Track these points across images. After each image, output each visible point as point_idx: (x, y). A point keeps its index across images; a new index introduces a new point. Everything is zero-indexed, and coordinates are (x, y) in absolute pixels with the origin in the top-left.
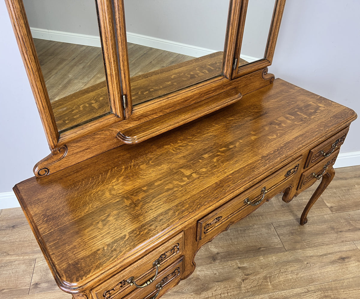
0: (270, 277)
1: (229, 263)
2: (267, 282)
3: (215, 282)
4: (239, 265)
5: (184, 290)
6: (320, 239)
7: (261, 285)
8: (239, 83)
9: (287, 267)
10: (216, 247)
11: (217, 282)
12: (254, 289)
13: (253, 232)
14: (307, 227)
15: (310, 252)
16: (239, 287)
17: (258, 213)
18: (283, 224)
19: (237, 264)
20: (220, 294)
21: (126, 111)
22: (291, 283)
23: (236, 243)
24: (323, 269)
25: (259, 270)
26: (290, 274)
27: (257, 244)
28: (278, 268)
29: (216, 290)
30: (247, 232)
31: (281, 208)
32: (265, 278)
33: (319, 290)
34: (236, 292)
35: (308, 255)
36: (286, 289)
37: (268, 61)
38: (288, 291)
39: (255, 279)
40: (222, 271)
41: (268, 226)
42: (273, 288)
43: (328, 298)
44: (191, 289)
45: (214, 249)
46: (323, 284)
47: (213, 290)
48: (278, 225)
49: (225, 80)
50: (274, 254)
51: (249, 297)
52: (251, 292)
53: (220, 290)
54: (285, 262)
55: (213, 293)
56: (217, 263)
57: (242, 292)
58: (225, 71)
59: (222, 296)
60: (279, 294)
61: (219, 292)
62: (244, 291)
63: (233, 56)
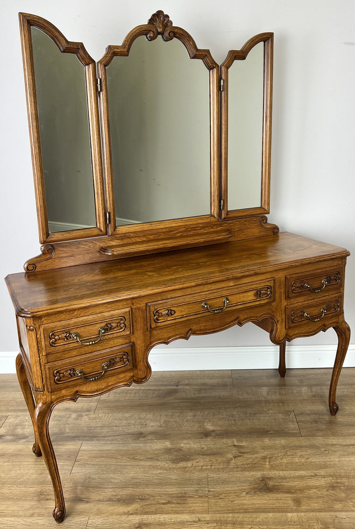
0: (270, 458)
1: (224, 440)
2: (266, 462)
3: (200, 455)
4: (236, 444)
5: (159, 458)
7: (256, 463)
8: (231, 226)
9: (297, 451)
10: (212, 425)
11: (202, 455)
12: (246, 466)
13: (265, 416)
14: (339, 418)
15: (334, 440)
16: (228, 462)
17: (278, 400)
18: (308, 412)
19: (234, 442)
20: (202, 466)
22: (295, 466)
23: (239, 424)
24: (344, 457)
25: (260, 450)
26: (298, 457)
27: (266, 427)
28: (285, 451)
29: (198, 462)
30: (258, 415)
31: (312, 398)
32: (264, 458)
33: (330, 476)
34: (221, 467)
35: (330, 443)
36: (287, 471)
37: (264, 209)
38: (288, 472)
39: (251, 458)
40: (212, 446)
41: (287, 413)
42: (270, 468)
43: (340, 485)
44: (168, 458)
45: (209, 427)
46: (338, 471)
47: (195, 462)
48: (300, 413)
49: (213, 219)
50: (284, 438)
51: (237, 473)
52: (242, 468)
53: (203, 462)
54: (296, 446)
55: (193, 465)
56: (209, 439)
57: (230, 467)
58: (213, 211)
59: (204, 467)
60: (276, 474)
61: (202, 464)
62: (232, 467)
63: (218, 197)
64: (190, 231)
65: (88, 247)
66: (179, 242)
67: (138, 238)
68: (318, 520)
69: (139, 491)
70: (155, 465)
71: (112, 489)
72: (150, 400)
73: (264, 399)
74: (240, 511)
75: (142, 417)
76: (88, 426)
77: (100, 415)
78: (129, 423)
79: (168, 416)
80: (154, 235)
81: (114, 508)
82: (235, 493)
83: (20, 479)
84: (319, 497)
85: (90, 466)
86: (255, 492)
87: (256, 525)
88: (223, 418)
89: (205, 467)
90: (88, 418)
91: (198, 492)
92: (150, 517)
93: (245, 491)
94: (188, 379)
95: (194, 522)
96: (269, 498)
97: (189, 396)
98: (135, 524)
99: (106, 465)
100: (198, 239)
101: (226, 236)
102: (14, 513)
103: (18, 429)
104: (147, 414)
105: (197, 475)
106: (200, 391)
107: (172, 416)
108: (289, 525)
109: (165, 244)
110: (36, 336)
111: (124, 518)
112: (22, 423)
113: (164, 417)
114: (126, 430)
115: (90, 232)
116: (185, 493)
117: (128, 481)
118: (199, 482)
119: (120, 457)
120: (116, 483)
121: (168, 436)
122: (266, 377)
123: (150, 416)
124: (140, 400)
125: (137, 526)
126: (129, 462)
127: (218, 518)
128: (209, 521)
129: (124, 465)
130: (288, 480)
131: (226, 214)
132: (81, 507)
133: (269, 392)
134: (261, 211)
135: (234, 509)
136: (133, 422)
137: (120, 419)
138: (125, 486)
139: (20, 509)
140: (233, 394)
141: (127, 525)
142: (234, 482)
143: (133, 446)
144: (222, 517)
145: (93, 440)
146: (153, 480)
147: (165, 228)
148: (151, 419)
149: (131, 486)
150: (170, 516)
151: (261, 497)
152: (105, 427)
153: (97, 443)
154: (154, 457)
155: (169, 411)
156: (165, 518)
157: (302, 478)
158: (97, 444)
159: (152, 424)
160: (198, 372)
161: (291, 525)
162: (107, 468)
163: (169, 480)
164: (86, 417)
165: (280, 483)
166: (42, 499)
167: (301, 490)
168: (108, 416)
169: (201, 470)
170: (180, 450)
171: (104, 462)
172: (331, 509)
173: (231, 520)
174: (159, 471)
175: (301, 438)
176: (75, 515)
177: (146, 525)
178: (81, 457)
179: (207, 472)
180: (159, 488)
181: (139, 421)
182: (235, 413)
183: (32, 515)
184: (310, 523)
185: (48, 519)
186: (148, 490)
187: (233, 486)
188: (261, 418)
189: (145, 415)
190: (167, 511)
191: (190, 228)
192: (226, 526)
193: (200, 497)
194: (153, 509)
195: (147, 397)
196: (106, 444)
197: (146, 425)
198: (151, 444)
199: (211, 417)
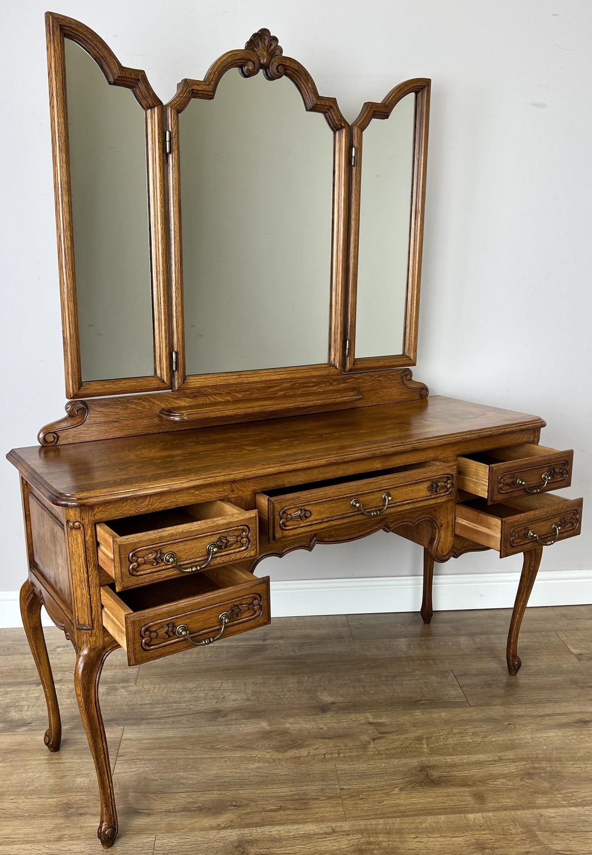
0: (428, 738)
1: (353, 716)
2: (422, 744)
3: (318, 738)
4: (371, 720)
5: (254, 746)
6: (544, 695)
7: (407, 747)
8: (360, 382)
9: (467, 727)
10: (330, 695)
11: (322, 738)
12: (393, 751)
13: (410, 680)
14: (523, 678)
15: (519, 710)
16: (365, 746)
17: (426, 656)
18: (474, 672)
19: (369, 718)
20: (324, 755)
21: (176, 377)
22: (467, 748)
23: (371, 692)
24: (539, 733)
25: (410, 728)
26: (471, 735)
27: (413, 695)
28: (448, 728)
29: (318, 748)
30: (398, 678)
31: (476, 652)
32: (419, 739)
33: (522, 759)
34: (355, 754)
35: (515, 713)
36: (456, 755)
37: (408, 357)
38: (459, 757)
39: (399, 739)
40: (335, 725)
41: (443, 674)
42: (430, 752)
43: (539, 771)
44: (269, 745)
45: (326, 698)
46: (534, 753)
47: (311, 748)
48: (463, 674)
49: (332, 370)
50: (444, 710)
51: (380, 761)
52: (387, 754)
53: (324, 749)
54: (464, 720)
55: (309, 753)
56: (328, 715)
57: (368, 753)
58: (332, 357)
59: (328, 756)
60: (442, 760)
61: (323, 751)
62: (372, 753)
63: (342, 335)
64: (298, 388)
65: (142, 407)
66: (284, 403)
67: (219, 396)
68: (514, 821)
69: (229, 794)
70: (249, 756)
71: (186, 794)
72: (224, 662)
73: (404, 656)
74: (394, 815)
75: (216, 688)
76: (129, 703)
77: (145, 687)
78: (196, 697)
79: (257, 684)
80: (244, 393)
81: (194, 821)
82: (382, 790)
83: (28, 786)
84: (510, 790)
85: (143, 762)
86: (413, 787)
87: (422, 833)
88: (345, 684)
89: (330, 756)
90: (127, 691)
91: (325, 791)
92: (255, 831)
93: (397, 787)
94: (280, 629)
95: (326, 833)
96: (436, 795)
97: (286, 655)
98: (232, 842)
99: (171, 759)
100: (313, 400)
101: (355, 397)
102: (28, 837)
103: (10, 712)
104: (222, 683)
105: (318, 767)
106: (301, 646)
107: (264, 684)
108: (472, 830)
109: (262, 406)
110: (83, 537)
111: (213, 834)
112: (16, 702)
113: (251, 686)
114: (192, 706)
115: (146, 383)
116: (305, 794)
117: (209, 781)
118: (324, 777)
119: (191, 746)
120: (191, 784)
121: (261, 714)
122: (402, 624)
123: (228, 685)
124: (209, 663)
125: (236, 845)
126: (208, 754)
127: (362, 827)
128: (348, 831)
129: (198, 758)
130: (461, 767)
131: (353, 363)
132: (139, 822)
133: (409, 645)
134: (404, 360)
135: (385, 812)
136: (202, 695)
137: (179, 692)
138: (206, 787)
139: (37, 831)
140: (354, 649)
141: (221, 845)
142: (377, 774)
143: (208, 729)
144: (368, 825)
145: (142, 724)
146: (251, 778)
147: (262, 382)
148: (231, 689)
149: (216, 788)
150: (286, 827)
151: (423, 793)
152: (159, 704)
153: (148, 727)
154: (245, 744)
155: (258, 677)
156: (280, 831)
157: (480, 763)
158: (148, 729)
159: (234, 697)
160: (295, 619)
161: (474, 830)
162: (172, 764)
163: (276, 777)
164: (123, 690)
165: (448, 772)
166: (72, 814)
167: (483, 781)
168: (160, 688)
169: (324, 760)
170: (285, 732)
171: (166, 755)
172: (531, 805)
173: (383, 829)
174: (257, 765)
175: (470, 709)
176: (133, 834)
177: (252, 842)
178: (126, 750)
179: (333, 763)
180: (262, 789)
181: (211, 693)
182: (363, 677)
183: (59, 839)
184: (504, 826)
185: (88, 842)
186: (245, 793)
187: (378, 780)
188: (404, 682)
189: (220, 684)
190: (280, 821)
191: (298, 383)
192: (376, 837)
193: (329, 798)
194: (257, 819)
195: (218, 658)
196: (163, 728)
197: (224, 698)
198: (237, 726)
199: (327, 683)
